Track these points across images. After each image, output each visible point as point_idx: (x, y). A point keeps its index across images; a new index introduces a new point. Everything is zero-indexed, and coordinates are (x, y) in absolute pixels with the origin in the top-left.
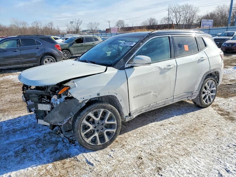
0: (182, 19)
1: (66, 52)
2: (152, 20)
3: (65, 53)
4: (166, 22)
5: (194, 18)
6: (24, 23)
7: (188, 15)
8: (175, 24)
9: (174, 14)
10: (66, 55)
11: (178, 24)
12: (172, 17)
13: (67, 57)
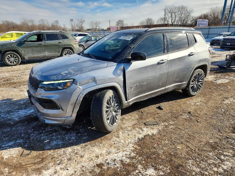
0: (177, 19)
1: (13, 55)
2: (149, 20)
3: (11, 56)
4: (162, 22)
5: (189, 19)
6: (32, 21)
7: (183, 15)
8: (170, 24)
9: (170, 15)
10: (12, 59)
11: (173, 24)
12: (168, 17)
13: (15, 63)
